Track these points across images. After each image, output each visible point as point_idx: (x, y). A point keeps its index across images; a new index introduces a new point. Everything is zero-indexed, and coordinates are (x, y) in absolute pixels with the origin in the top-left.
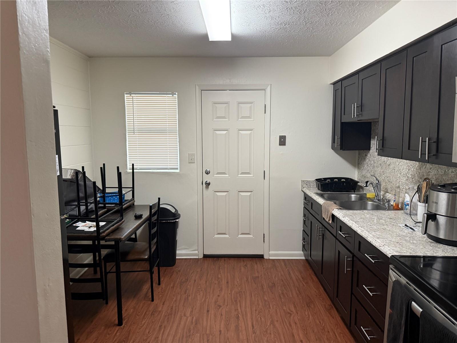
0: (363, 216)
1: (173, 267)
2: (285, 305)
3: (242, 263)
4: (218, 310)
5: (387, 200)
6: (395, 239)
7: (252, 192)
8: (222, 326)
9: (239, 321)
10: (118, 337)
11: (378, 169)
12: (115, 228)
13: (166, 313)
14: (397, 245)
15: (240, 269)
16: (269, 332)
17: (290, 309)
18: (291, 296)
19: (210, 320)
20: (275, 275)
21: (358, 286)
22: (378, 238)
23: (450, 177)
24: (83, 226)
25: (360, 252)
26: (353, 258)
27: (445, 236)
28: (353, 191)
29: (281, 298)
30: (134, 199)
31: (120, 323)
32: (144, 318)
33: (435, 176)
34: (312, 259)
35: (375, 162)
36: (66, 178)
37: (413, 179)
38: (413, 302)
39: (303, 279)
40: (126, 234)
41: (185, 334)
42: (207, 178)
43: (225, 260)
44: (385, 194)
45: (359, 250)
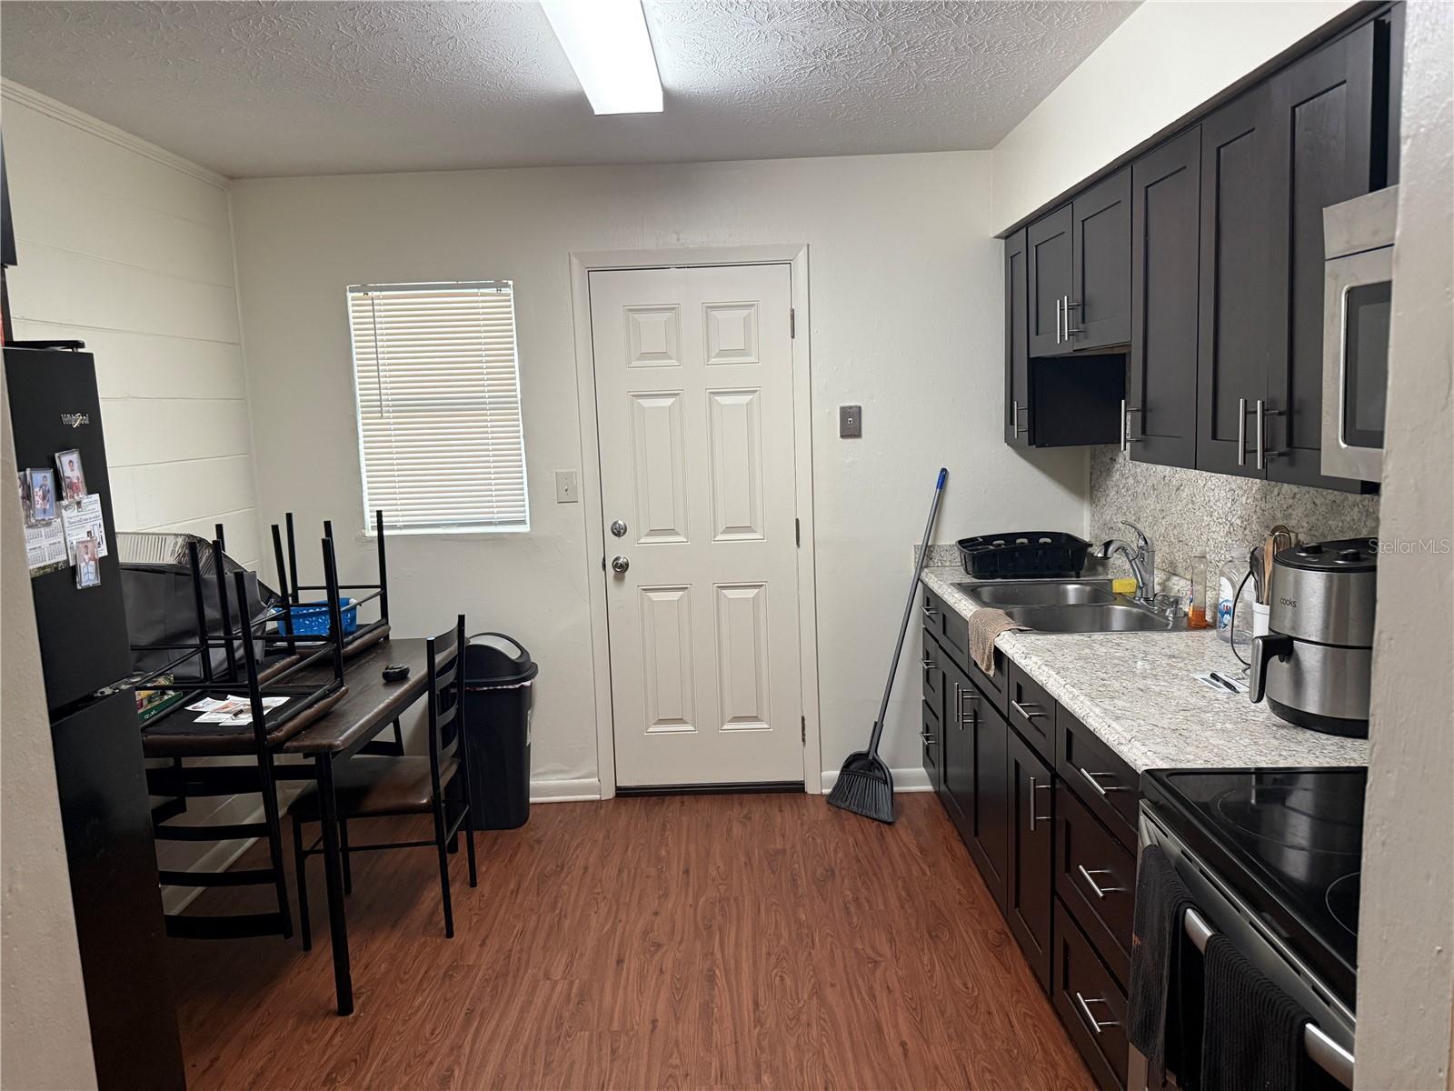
0: (1087, 651)
1: (521, 830)
2: (861, 937)
3: (735, 810)
4: (652, 956)
5: (1172, 600)
6: (1171, 719)
7: (762, 588)
8: (661, 1006)
9: (714, 989)
10: (337, 1051)
11: (1149, 502)
12: (317, 712)
13: (490, 971)
14: (1173, 738)
15: (729, 830)
16: (804, 1018)
17: (873, 948)
18: (882, 907)
19: (626, 988)
20: (837, 843)
21: (1068, 869)
22: (1117, 718)
23: (1348, 520)
24: (217, 711)
25: (1072, 764)
26: (1053, 783)
27: (1322, 705)
28: (1073, 573)
29: (848, 912)
30: (387, 623)
31: (345, 1007)
32: (419, 988)
33: (1306, 519)
34: (949, 789)
35: (1138, 482)
36: (161, 562)
37: (1245, 529)
38: (1189, 911)
39: (921, 853)
40: (351, 730)
41: (544, 1033)
42: (619, 549)
43: (682, 803)
44: (1168, 579)
45: (1069, 757)
